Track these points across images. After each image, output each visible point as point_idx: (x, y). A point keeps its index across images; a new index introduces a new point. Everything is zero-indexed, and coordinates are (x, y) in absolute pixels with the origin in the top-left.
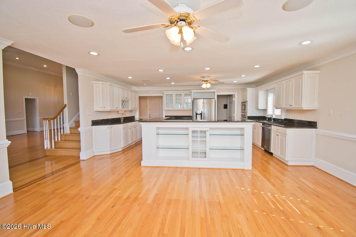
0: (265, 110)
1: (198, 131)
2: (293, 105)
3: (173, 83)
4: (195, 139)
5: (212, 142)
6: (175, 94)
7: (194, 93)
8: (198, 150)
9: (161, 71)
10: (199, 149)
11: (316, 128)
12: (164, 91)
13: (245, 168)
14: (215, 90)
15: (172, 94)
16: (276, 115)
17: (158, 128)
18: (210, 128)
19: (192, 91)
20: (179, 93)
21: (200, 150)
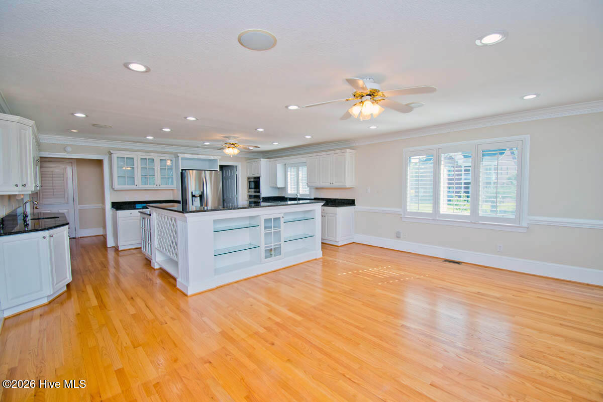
0: (284, 189)
1: (271, 219)
2: (334, 183)
3: (150, 138)
4: (268, 231)
5: (287, 232)
6: (140, 157)
7: (182, 159)
8: (272, 246)
9: (191, 119)
10: (273, 244)
11: (355, 205)
12: (112, 150)
13: (318, 258)
14: (218, 157)
15: (133, 158)
16: (301, 195)
17: (215, 221)
18: (285, 214)
19: (179, 155)
20: (147, 156)
21: (274, 246)
